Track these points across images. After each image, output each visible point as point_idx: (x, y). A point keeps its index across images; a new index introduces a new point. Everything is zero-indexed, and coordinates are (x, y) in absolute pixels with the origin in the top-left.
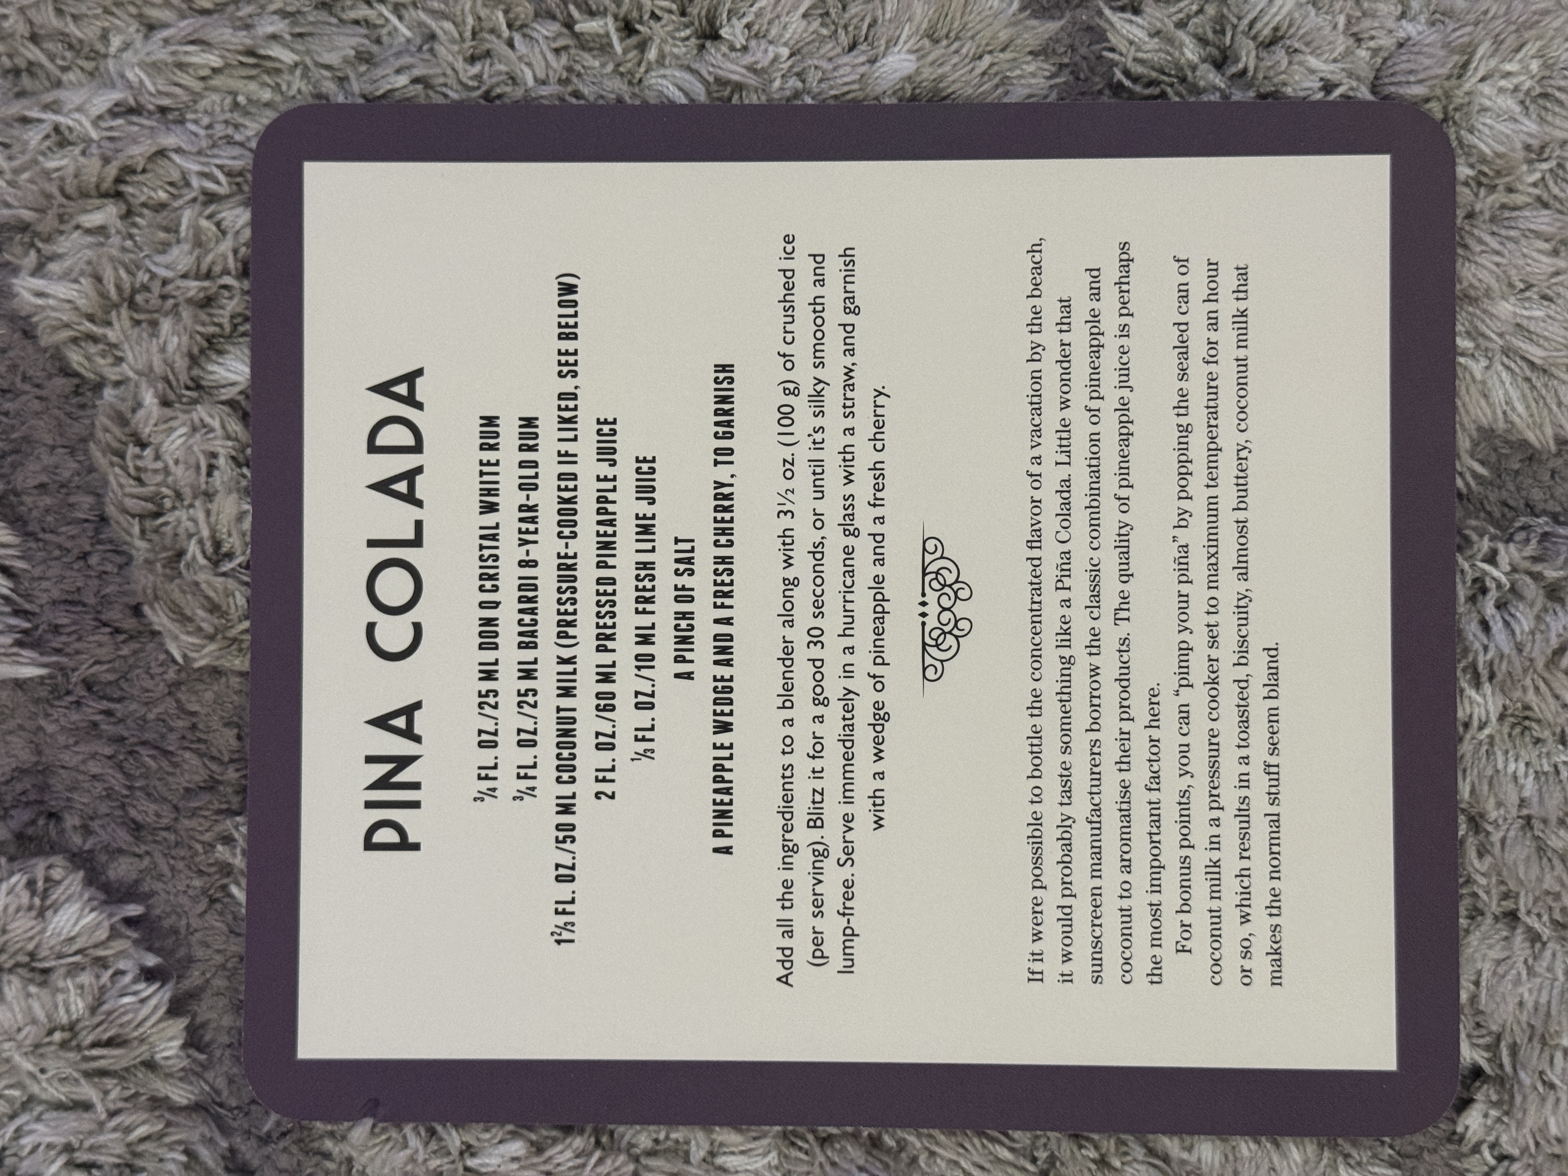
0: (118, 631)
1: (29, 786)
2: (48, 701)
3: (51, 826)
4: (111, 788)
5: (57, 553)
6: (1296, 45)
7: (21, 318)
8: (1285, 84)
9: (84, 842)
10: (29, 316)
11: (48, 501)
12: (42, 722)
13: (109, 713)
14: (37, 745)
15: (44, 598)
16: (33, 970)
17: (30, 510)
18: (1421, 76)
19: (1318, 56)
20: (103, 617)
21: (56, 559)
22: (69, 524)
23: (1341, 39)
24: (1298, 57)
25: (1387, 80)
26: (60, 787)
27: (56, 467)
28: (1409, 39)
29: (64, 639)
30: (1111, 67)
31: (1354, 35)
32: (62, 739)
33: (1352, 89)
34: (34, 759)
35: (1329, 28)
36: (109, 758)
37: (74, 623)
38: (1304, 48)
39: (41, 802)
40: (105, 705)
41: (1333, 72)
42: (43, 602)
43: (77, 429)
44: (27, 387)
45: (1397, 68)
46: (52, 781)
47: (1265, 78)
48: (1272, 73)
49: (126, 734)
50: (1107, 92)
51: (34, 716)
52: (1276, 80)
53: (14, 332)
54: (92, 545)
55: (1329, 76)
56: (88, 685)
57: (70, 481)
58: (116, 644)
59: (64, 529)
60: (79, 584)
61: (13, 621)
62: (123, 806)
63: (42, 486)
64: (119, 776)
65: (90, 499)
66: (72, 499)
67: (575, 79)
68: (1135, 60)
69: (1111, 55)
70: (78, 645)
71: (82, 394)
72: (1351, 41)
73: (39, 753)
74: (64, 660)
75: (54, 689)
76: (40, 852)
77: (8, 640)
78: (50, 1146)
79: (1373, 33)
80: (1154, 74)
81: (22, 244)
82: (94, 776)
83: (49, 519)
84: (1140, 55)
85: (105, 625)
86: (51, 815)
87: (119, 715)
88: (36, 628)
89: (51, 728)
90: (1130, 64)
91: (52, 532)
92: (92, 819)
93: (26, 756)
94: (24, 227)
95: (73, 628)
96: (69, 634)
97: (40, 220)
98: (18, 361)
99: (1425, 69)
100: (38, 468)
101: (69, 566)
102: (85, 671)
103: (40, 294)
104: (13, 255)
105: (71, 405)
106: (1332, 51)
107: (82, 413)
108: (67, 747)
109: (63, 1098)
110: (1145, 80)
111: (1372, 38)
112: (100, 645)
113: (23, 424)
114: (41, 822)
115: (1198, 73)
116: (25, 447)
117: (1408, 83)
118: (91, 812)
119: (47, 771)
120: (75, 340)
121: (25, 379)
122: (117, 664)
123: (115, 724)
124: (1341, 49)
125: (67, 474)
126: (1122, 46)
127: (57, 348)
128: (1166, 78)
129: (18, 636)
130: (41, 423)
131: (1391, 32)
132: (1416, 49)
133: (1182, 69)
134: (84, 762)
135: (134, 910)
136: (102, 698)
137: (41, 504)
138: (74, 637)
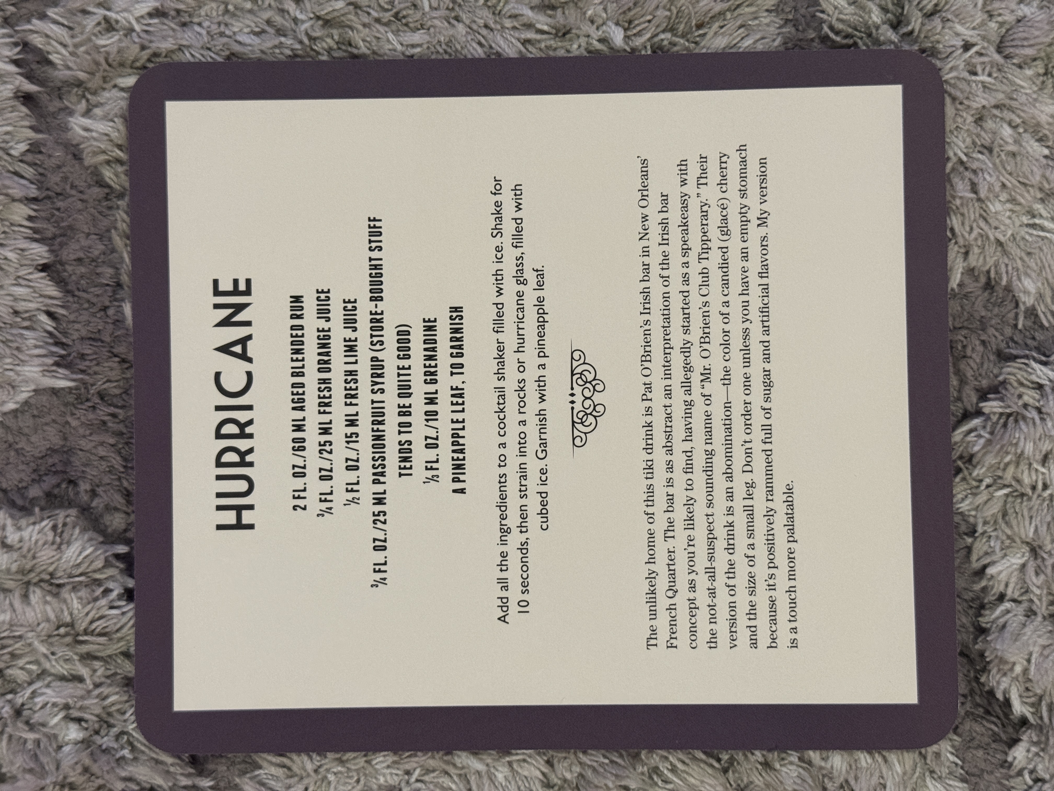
0: (124, 361)
1: (57, 461)
2: (73, 405)
3: (70, 489)
4: (112, 467)
5: (86, 305)
6: (950, 17)
7: (73, 145)
8: (938, 42)
9: (92, 501)
10: (78, 145)
11: (83, 270)
12: (69, 419)
13: (114, 415)
14: (64, 434)
15: (76, 336)
16: (52, 584)
17: (70, 275)
18: (1032, 42)
19: (963, 24)
20: (115, 351)
21: (86, 309)
22: (96, 286)
23: (979, 14)
24: (949, 24)
25: (1008, 44)
26: (78, 463)
27: (90, 248)
28: (1025, 17)
29: (87, 363)
30: (821, 23)
31: (988, 12)
32: (81, 431)
33: (984, 48)
34: (61, 443)
35: (971, 6)
36: (112, 446)
37: (96, 353)
38: (954, 19)
39: (64, 472)
40: (112, 410)
41: (972, 36)
42: (75, 337)
43: (105, 223)
44: (73, 192)
45: (1015, 36)
46: (72, 459)
47: (925, 37)
48: (930, 34)
49: (124, 430)
50: (817, 40)
51: (63, 414)
52: (932, 39)
53: (67, 154)
54: (110, 301)
55: (969, 39)
56: (102, 396)
57: (98, 258)
58: (122, 369)
59: (92, 290)
60: (100, 328)
61: (54, 349)
62: (119, 479)
63: (79, 260)
64: (118, 458)
65: (110, 271)
66: (99, 270)
67: (457, 8)
68: (838, 19)
69: (821, 15)
70: (96, 369)
71: (110, 200)
72: (986, 16)
73: (65, 439)
74: (87, 377)
75: (78, 397)
76: (61, 506)
77: (50, 361)
78: (55, 705)
79: (1001, 11)
80: (850, 30)
81: (77, 95)
82: (102, 458)
83: (82, 282)
84: (842, 16)
85: (116, 356)
86: (70, 482)
87: (121, 417)
88: (69, 355)
89: (74, 423)
90: (834, 22)
91: (84, 291)
92: (98, 486)
93: (57, 441)
94: (79, 84)
95: (95, 356)
96: (91, 360)
97: (90, 80)
98: (69, 174)
99: (1035, 38)
100: (77, 247)
101: (94, 315)
102: (100, 385)
103: (87, 130)
104: (71, 102)
105: (102, 207)
106: (973, 22)
107: (110, 213)
108: (84, 436)
109: (66, 673)
110: (843, 34)
111: (1000, 15)
112: (112, 369)
113: (69, 217)
114: (64, 486)
115: (880, 31)
116: (69, 233)
117: (1023, 46)
118: (97, 481)
119: (70, 451)
120: (108, 162)
121: (73, 187)
122: (121, 383)
123: (118, 423)
124: (978, 21)
125: (96, 253)
126: (830, 10)
127: (96, 167)
128: (858, 34)
129: (57, 359)
130: (81, 217)
131: (1013, 11)
132: (1029, 24)
133: (869, 28)
134: (95, 447)
135: (122, 549)
136: (110, 405)
137: (78, 272)
138: (95, 362)
